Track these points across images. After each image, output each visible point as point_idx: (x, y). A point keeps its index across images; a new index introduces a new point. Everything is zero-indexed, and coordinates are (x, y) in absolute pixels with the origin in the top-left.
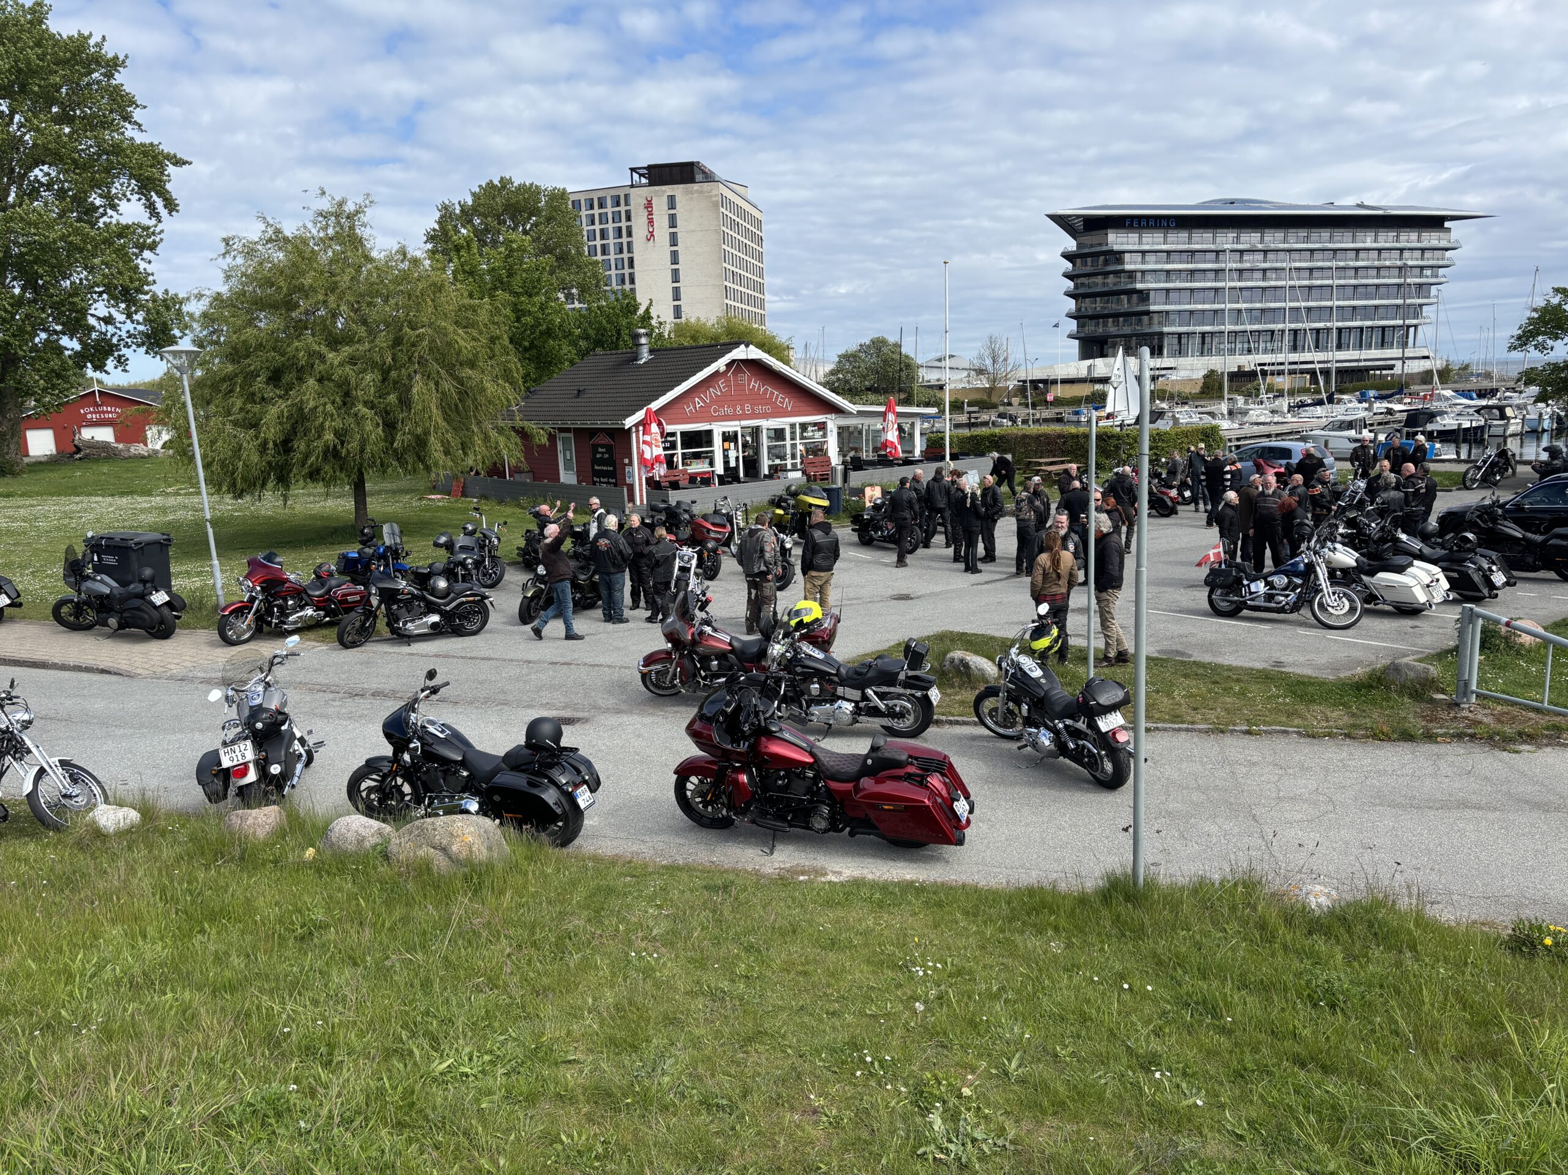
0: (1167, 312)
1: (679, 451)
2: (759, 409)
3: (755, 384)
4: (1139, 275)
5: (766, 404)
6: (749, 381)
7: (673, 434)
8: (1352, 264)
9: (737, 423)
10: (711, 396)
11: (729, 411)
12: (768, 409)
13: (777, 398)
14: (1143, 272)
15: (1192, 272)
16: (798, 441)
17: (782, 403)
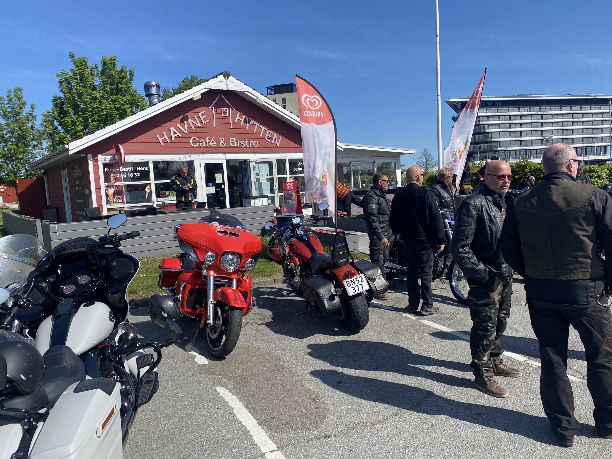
0: (500, 142)
1: (152, 181)
2: (246, 143)
3: (240, 117)
4: (486, 126)
5: (253, 139)
6: (234, 115)
7: (146, 164)
8: (581, 119)
9: (222, 156)
10: (189, 127)
11: (213, 143)
12: (255, 143)
13: (264, 134)
14: (488, 125)
15: (510, 124)
16: (288, 175)
17: (271, 139)
